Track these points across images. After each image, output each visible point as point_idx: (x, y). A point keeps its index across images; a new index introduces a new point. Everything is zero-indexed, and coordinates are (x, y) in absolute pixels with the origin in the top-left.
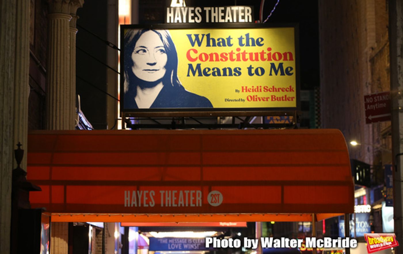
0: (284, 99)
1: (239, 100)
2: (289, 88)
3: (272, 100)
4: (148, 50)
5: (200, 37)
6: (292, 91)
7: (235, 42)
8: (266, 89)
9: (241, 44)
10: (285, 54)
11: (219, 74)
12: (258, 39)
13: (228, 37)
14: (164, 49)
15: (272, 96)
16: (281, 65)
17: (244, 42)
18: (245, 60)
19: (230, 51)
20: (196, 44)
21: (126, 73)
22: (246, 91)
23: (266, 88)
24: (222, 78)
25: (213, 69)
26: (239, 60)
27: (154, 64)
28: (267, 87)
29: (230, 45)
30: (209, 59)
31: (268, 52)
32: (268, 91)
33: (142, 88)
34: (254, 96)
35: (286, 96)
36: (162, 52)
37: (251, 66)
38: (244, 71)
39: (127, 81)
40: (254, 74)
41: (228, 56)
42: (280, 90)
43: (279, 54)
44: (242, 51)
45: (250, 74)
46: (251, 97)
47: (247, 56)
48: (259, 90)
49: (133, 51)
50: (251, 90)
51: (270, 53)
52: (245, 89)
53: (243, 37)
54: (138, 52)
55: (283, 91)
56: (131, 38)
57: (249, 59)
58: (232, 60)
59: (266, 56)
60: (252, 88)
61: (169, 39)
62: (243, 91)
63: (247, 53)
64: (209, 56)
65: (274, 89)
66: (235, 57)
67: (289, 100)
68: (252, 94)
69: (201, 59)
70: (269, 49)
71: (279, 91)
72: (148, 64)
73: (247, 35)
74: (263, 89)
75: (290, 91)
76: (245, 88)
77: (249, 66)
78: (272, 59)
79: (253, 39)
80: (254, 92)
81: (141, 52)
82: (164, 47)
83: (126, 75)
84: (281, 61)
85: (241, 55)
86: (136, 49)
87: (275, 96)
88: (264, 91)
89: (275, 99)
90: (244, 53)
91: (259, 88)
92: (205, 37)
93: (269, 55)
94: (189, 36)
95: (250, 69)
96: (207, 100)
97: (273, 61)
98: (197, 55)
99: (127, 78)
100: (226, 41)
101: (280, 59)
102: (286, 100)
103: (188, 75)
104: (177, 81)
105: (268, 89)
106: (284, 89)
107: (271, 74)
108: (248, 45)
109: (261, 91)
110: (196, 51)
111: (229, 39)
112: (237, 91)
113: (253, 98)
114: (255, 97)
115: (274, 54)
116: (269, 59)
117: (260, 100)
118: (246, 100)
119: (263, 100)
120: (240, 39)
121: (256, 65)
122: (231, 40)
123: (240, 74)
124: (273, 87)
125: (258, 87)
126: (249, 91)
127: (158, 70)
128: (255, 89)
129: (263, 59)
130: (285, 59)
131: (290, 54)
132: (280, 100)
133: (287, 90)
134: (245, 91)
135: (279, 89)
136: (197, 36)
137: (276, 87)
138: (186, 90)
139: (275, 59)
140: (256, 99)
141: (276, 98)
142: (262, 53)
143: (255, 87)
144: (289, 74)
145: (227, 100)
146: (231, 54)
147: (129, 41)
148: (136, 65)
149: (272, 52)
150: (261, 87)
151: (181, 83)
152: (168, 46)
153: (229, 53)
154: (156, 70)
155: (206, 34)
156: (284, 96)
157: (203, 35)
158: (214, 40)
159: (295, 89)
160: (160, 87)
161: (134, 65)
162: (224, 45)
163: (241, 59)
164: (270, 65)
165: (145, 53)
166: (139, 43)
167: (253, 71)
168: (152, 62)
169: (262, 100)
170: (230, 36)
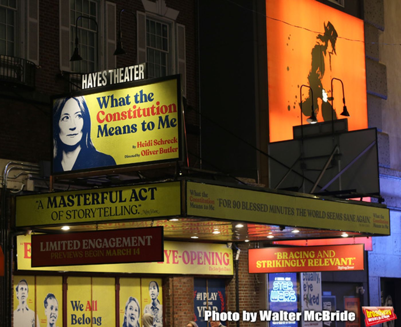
0: (170, 150)
1: (135, 156)
2: (173, 139)
3: (160, 153)
4: (70, 117)
5: (106, 99)
6: (176, 142)
7: (132, 100)
8: (156, 143)
9: (137, 102)
10: (170, 106)
11: (120, 133)
12: (149, 95)
13: (126, 96)
14: (80, 114)
15: (160, 149)
16: (167, 117)
17: (139, 99)
18: (140, 116)
19: (128, 110)
20: (104, 106)
21: (55, 140)
22: (141, 147)
23: (155, 141)
24: (123, 136)
25: (116, 128)
26: (135, 117)
27: (75, 129)
28: (157, 141)
29: (128, 103)
30: (113, 119)
31: (157, 106)
32: (158, 145)
33: (67, 153)
34: (146, 151)
35: (171, 147)
36: (80, 117)
37: (144, 121)
38: (139, 127)
39: (56, 147)
40: (146, 129)
41: (127, 115)
42: (167, 142)
43: (165, 107)
44: (137, 108)
45: (144, 130)
46: (144, 151)
47: (141, 112)
48: (150, 144)
49: (59, 119)
50: (145, 145)
51: (159, 107)
52: (140, 145)
53: (138, 94)
54: (63, 119)
55: (169, 143)
56: (58, 107)
57: (143, 116)
58: (130, 117)
59: (155, 110)
60: (145, 143)
61: (84, 104)
62: (138, 147)
63: (141, 109)
64: (113, 116)
65: (162, 142)
66: (132, 114)
67: (173, 151)
68: (145, 148)
69: (107, 121)
70: (158, 103)
71: (165, 143)
72: (70, 129)
73: (141, 92)
74: (153, 143)
75: (175, 142)
76: (139, 143)
77: (142, 122)
78: (160, 113)
79: (145, 95)
80: (147, 146)
81: (65, 119)
82: (81, 112)
83: (55, 142)
84: (167, 114)
85: (137, 112)
86: (62, 117)
87: (162, 149)
88: (154, 144)
89: (163, 152)
90: (139, 110)
91: (151, 142)
92: (110, 98)
93: (158, 108)
94: (99, 99)
95: (143, 124)
96: (112, 158)
97: (161, 115)
98: (104, 116)
99: (56, 144)
100: (125, 99)
101: (166, 112)
102: (171, 152)
103: (98, 137)
104: (91, 143)
105: (157, 142)
106: (170, 140)
107: (159, 128)
108: (142, 101)
109: (152, 145)
110: (103, 113)
111: (128, 97)
112: (134, 147)
113: (146, 153)
114: (148, 151)
115: (162, 107)
116: (158, 113)
117: (151, 154)
118: (141, 155)
119: (154, 154)
120: (136, 96)
121: (148, 120)
122: (129, 98)
123: (136, 130)
124: (161, 140)
125: (149, 141)
126: (143, 146)
127: (77, 134)
128: (147, 144)
129: (153, 114)
130: (170, 112)
131: (174, 105)
132: (167, 152)
133: (172, 141)
134: (139, 146)
135: (165, 141)
136: (104, 98)
137: (164, 140)
138: (97, 150)
139: (162, 113)
140: (148, 153)
141: (163, 150)
142: (153, 108)
143: (148, 141)
144: (173, 126)
145: (127, 157)
146: (129, 111)
147: (57, 111)
148: (62, 132)
149: (160, 106)
150: (152, 141)
151: (93, 145)
152: (83, 111)
153: (128, 111)
154: (76, 134)
155: (111, 95)
156: (170, 148)
157: (109, 97)
158: (116, 100)
159: (177, 140)
160: (78, 149)
161: (61, 131)
162: (124, 104)
163: (137, 116)
164: (158, 119)
165: (68, 120)
166: (64, 111)
167: (146, 126)
168: (73, 127)
169: (152, 154)
170: (128, 95)
